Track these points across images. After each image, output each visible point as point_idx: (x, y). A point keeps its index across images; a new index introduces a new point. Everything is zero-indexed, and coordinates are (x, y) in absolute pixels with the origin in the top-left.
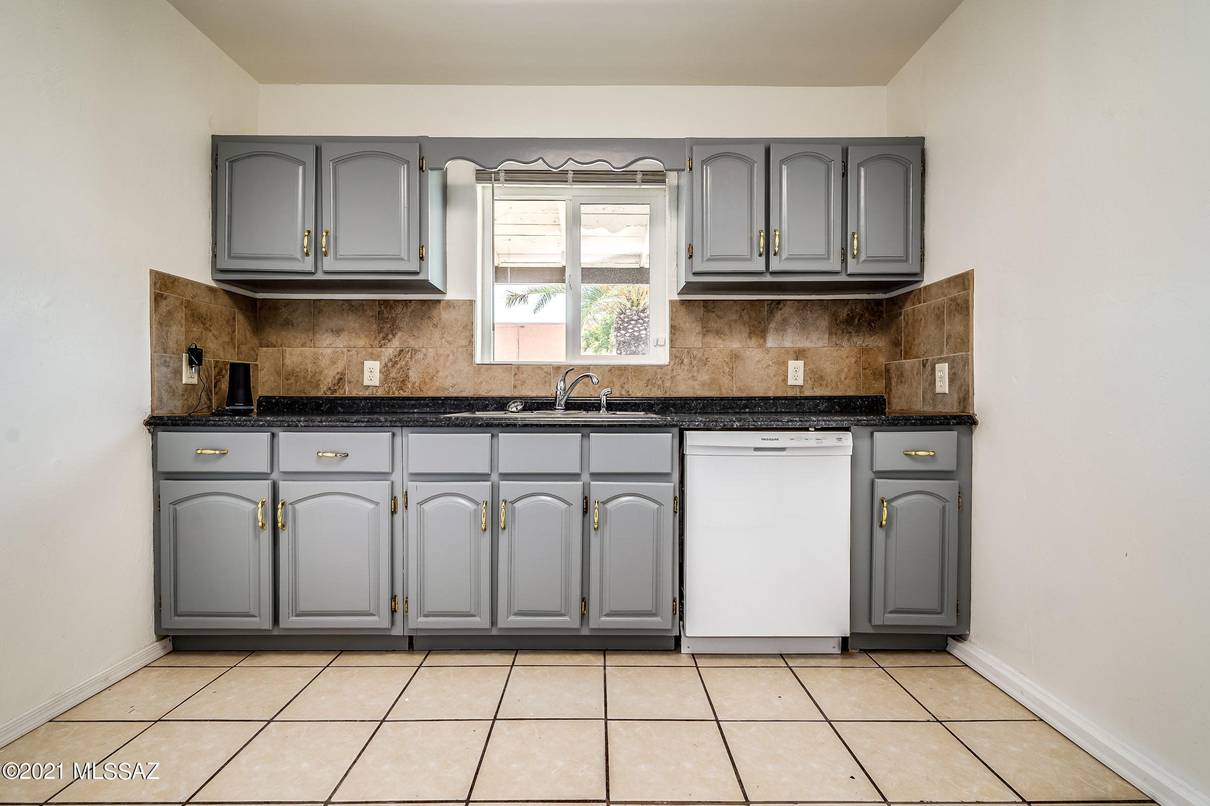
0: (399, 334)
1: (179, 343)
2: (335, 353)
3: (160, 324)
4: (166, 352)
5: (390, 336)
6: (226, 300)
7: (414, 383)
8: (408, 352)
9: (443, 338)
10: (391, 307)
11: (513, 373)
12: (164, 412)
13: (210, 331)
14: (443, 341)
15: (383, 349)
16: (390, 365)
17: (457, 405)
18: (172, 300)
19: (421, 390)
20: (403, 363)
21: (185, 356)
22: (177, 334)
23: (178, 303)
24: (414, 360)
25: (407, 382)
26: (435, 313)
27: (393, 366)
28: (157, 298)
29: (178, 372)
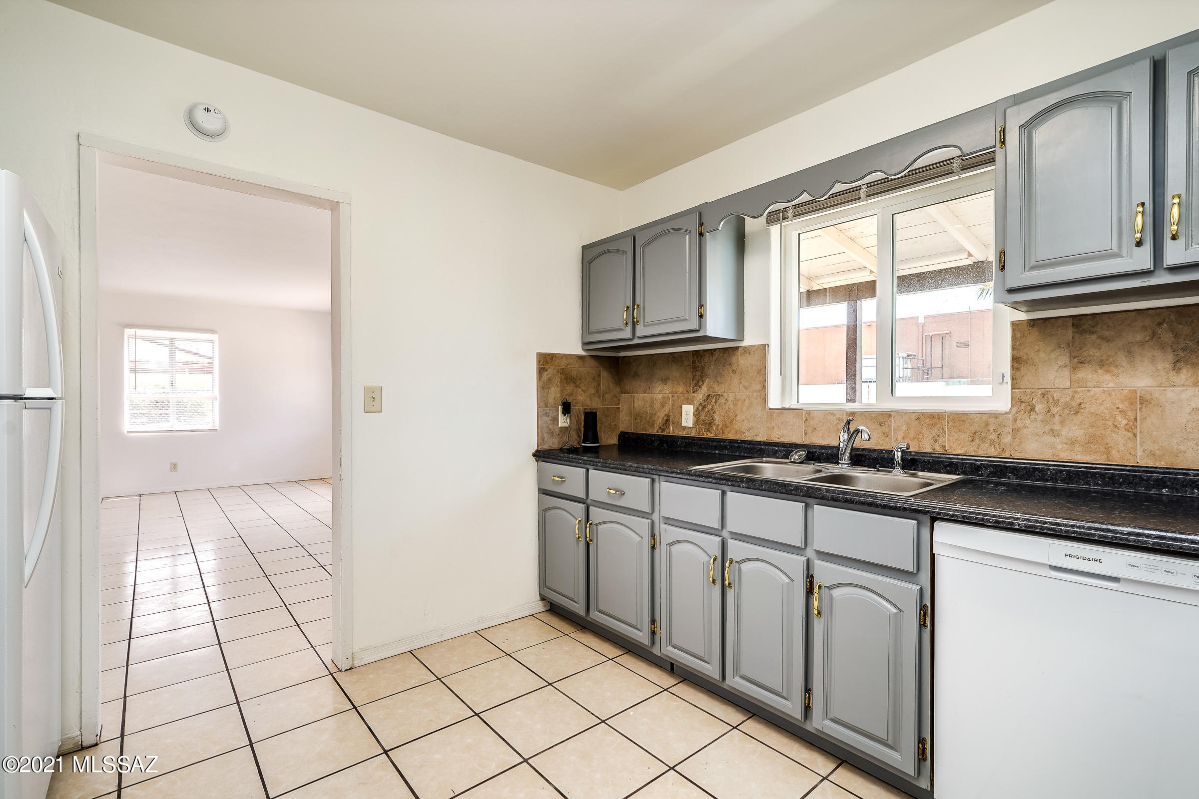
0: (707, 381)
1: (556, 399)
2: (664, 397)
3: (543, 388)
4: (547, 407)
5: (701, 383)
6: (593, 363)
7: (718, 426)
8: (714, 397)
9: (741, 383)
10: (701, 357)
11: (804, 419)
12: (545, 447)
13: (580, 387)
14: (741, 386)
15: (695, 394)
16: (700, 408)
17: (751, 449)
18: (551, 371)
19: (723, 433)
20: (710, 407)
21: (560, 408)
22: (555, 393)
23: (555, 372)
24: (717, 404)
25: (712, 425)
26: (734, 359)
27: (703, 409)
28: (541, 371)
29: (555, 419)
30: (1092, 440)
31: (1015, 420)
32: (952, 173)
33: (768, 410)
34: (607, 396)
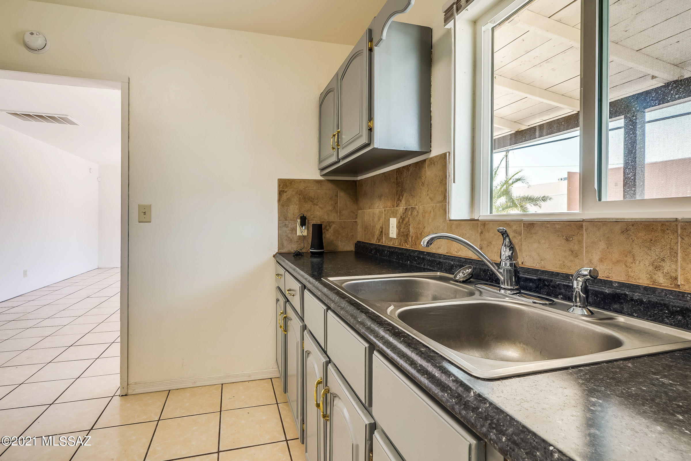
0: (405, 195)
1: (295, 214)
2: (380, 212)
3: (283, 206)
4: (286, 220)
5: (401, 197)
6: (330, 186)
7: (412, 238)
8: (409, 210)
9: (427, 195)
10: (401, 173)
11: (480, 231)
12: (285, 251)
13: (317, 205)
15: (398, 208)
16: (401, 221)
17: (434, 261)
18: (290, 192)
19: (416, 244)
20: (407, 219)
21: (299, 221)
22: (294, 210)
23: (294, 193)
24: (412, 216)
25: (409, 236)
26: (423, 172)
28: (281, 193)
29: (294, 230)
33: (448, 222)
34: (344, 212)
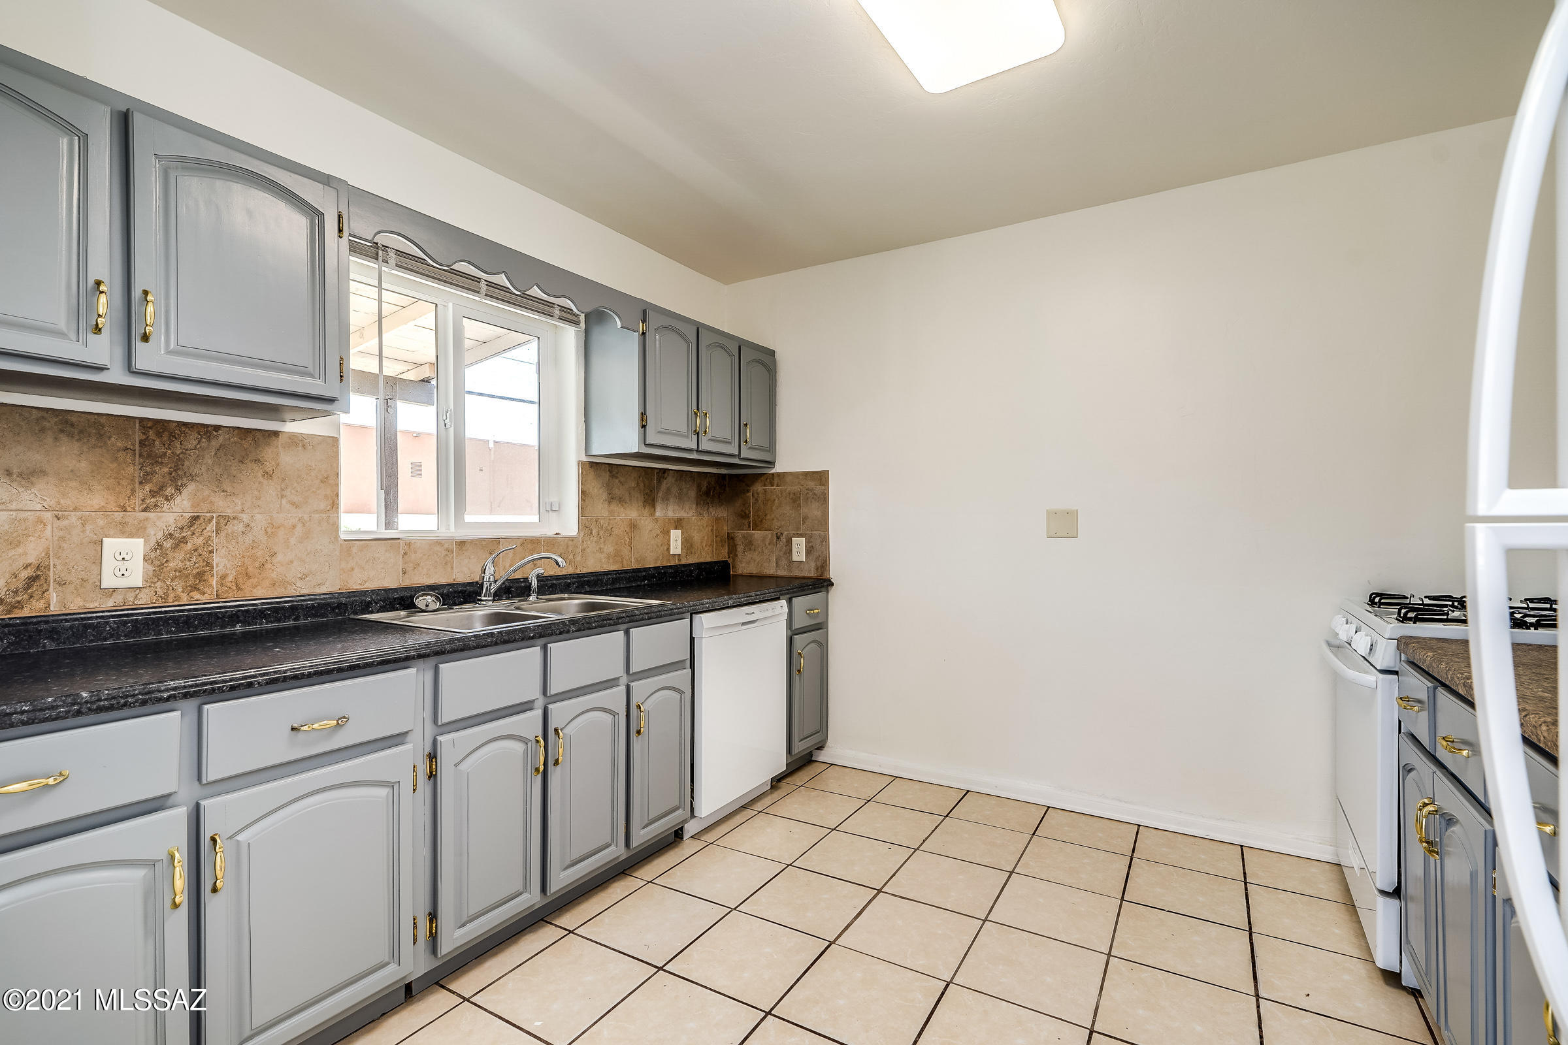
5: (170, 490)
7: (223, 577)
8: (210, 520)
9: (282, 496)
10: (172, 436)
11: (402, 552)
14: (284, 501)
15: (151, 515)
16: (168, 544)
19: (239, 588)
20: (199, 541)
24: (223, 534)
25: (207, 576)
26: (268, 453)
27: (176, 547)
30: (617, 554)
31: (583, 542)
32: (553, 316)
33: (340, 542)
